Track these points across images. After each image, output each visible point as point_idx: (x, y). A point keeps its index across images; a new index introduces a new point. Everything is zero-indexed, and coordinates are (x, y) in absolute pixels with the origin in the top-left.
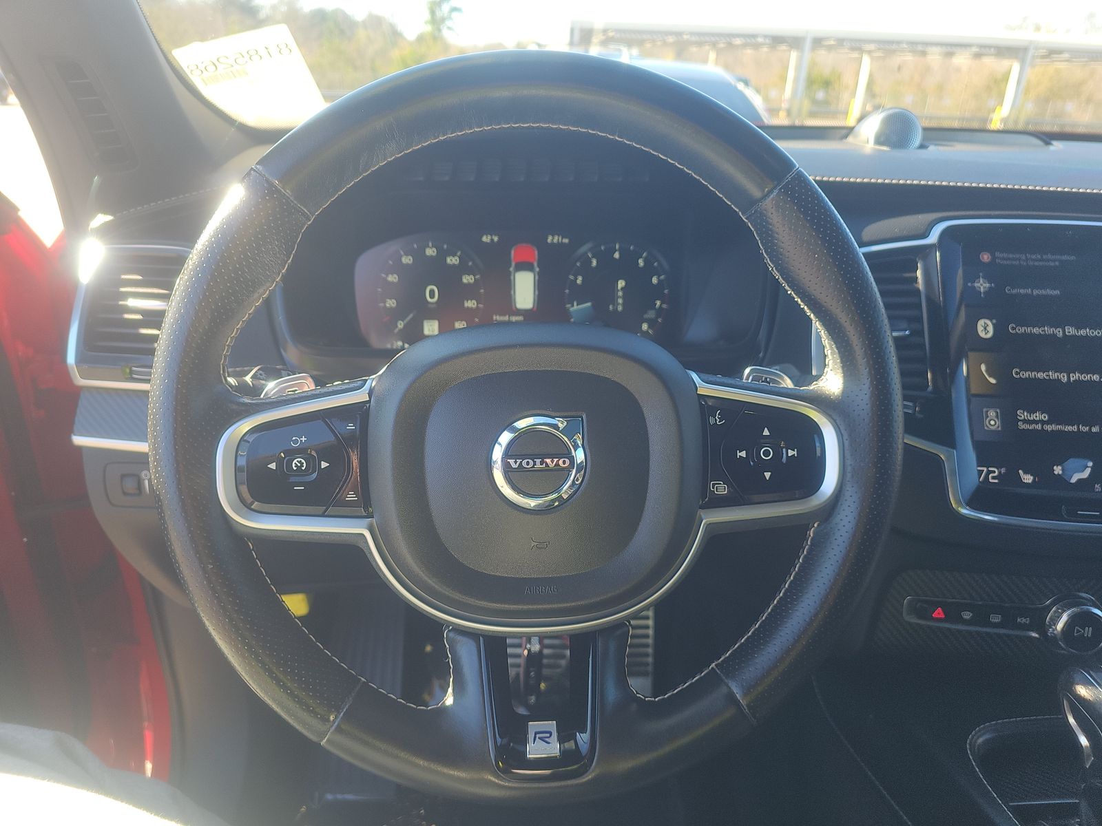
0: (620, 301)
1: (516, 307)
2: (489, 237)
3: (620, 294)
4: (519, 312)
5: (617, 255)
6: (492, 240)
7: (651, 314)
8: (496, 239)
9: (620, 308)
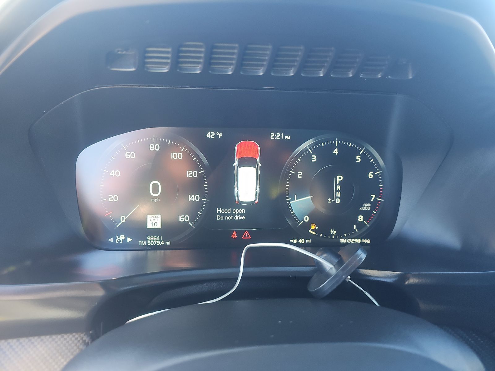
0: (338, 194)
1: (238, 200)
2: (213, 134)
3: (338, 187)
4: (240, 205)
5: (336, 152)
6: (216, 136)
7: (366, 207)
8: (220, 135)
9: (338, 201)
